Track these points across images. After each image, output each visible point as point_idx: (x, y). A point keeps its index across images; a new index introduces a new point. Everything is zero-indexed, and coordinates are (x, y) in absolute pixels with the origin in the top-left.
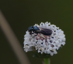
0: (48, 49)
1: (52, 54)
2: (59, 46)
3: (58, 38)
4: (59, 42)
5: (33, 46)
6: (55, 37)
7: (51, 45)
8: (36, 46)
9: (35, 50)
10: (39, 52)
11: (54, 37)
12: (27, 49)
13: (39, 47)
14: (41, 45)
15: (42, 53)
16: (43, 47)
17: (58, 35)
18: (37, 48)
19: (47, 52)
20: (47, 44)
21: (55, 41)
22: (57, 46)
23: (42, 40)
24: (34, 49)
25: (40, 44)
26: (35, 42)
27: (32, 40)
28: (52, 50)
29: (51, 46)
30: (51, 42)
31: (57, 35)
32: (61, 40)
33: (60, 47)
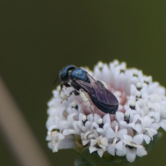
0: (120, 143)
1: (131, 157)
2: (153, 131)
3: (150, 109)
4: (153, 120)
5: (73, 135)
6: (141, 107)
7: (128, 128)
8: (82, 134)
9: (79, 145)
10: (92, 150)
11: (137, 105)
12: (56, 142)
13: (91, 136)
14: (99, 130)
15: (101, 154)
16: (104, 136)
17: (149, 99)
18: (88, 138)
19: (116, 150)
20: (117, 128)
21: (141, 119)
22: (145, 133)
23: (102, 117)
24: (77, 143)
25: (95, 128)
26: (80, 123)
27: (71, 116)
28: (130, 144)
29: (129, 134)
30: (127, 120)
31: (146, 100)
32: (157, 115)
33: (155, 137)
